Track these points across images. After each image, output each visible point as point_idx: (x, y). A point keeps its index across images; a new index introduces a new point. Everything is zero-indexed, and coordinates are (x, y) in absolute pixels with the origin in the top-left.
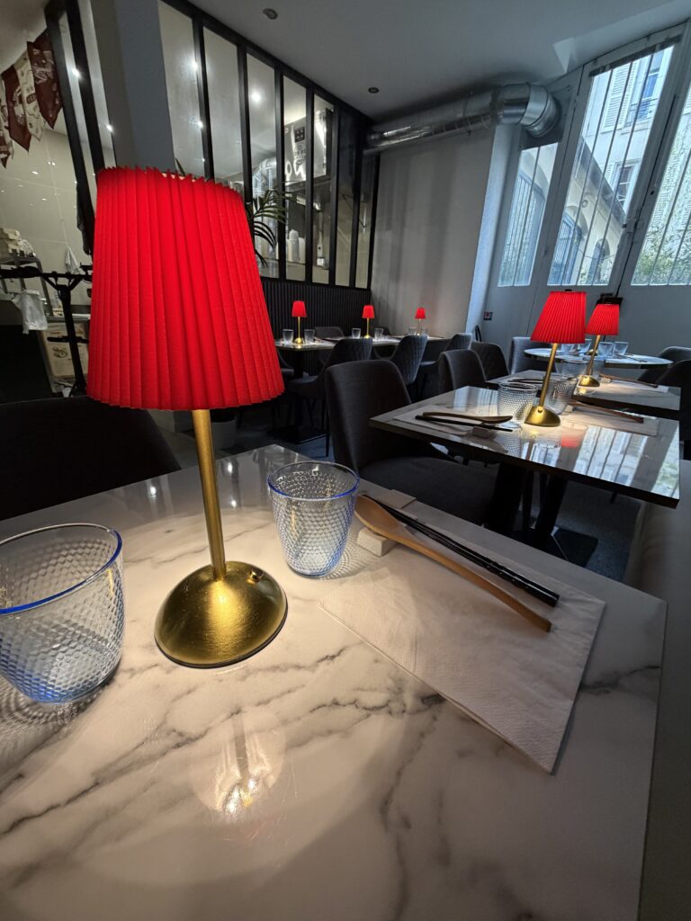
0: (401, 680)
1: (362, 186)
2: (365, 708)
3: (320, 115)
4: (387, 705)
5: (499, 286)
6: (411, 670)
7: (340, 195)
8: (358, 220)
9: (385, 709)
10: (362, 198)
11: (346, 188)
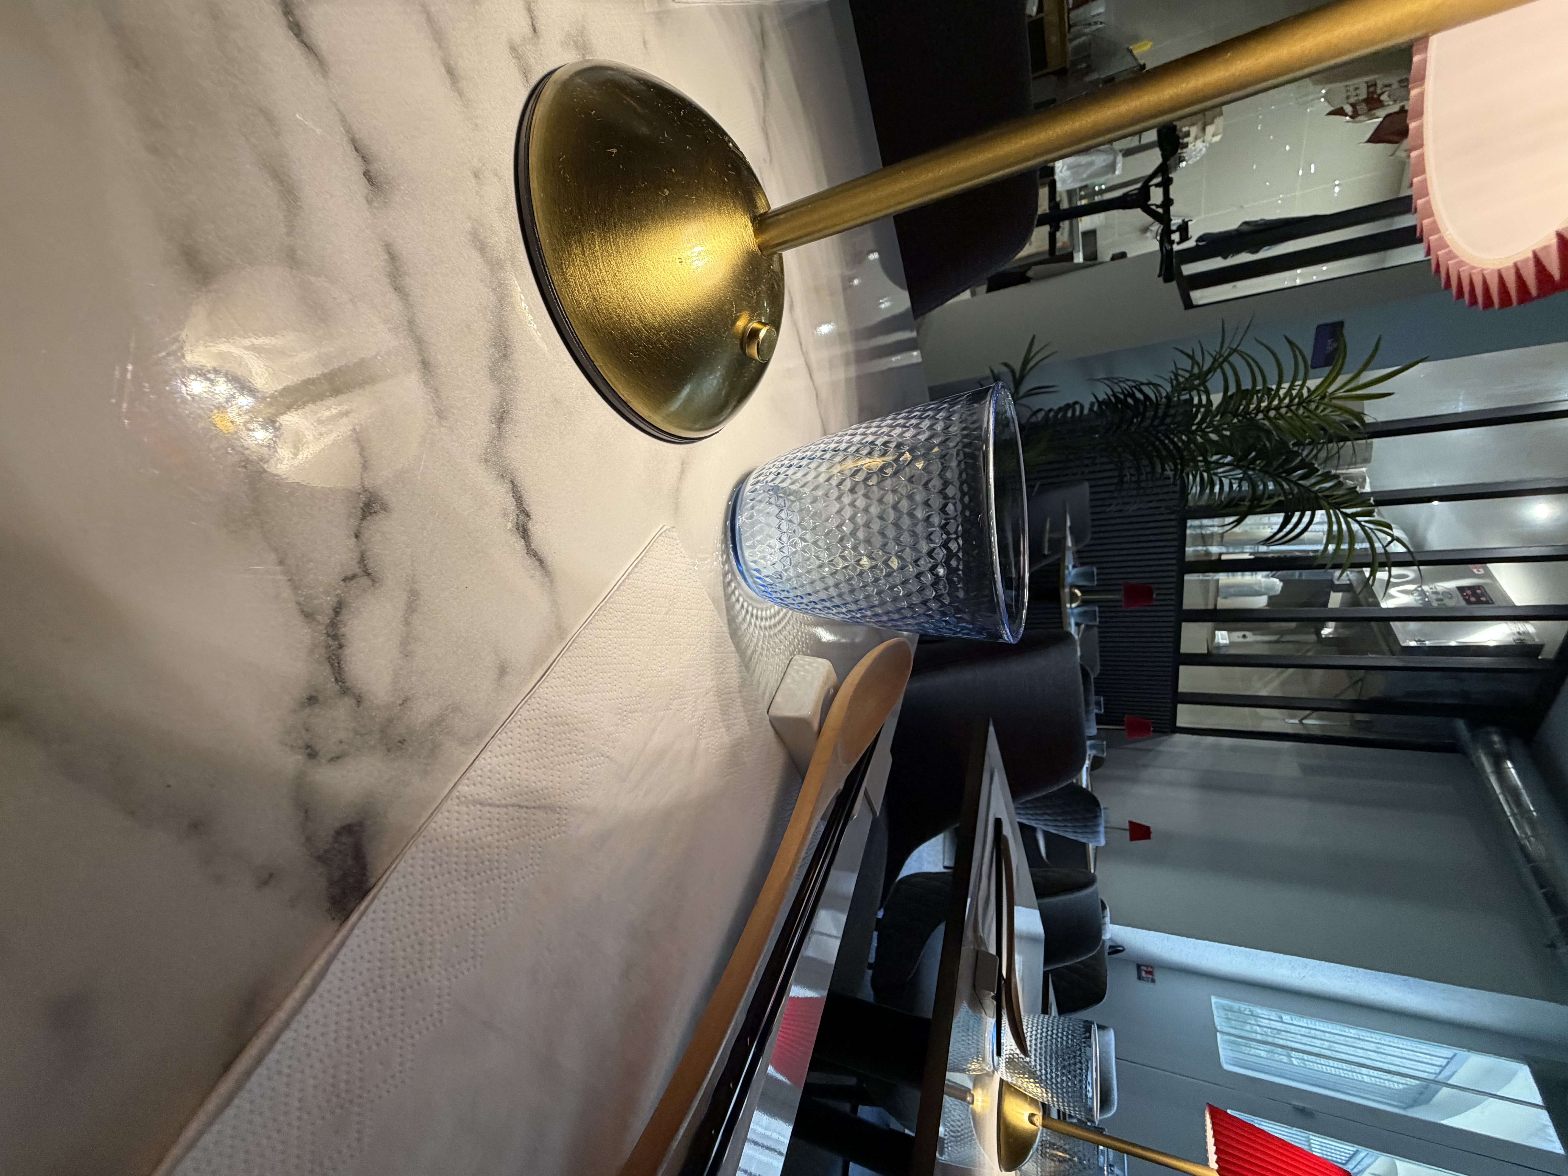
0: (435, 749)
1: (1385, 717)
2: (338, 609)
3: (1526, 633)
4: (345, 690)
5: (1214, 1000)
6: (463, 789)
7: (1361, 673)
8: (1314, 709)
9: (331, 686)
10: (1359, 717)
11: (1377, 686)
